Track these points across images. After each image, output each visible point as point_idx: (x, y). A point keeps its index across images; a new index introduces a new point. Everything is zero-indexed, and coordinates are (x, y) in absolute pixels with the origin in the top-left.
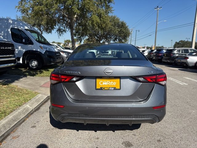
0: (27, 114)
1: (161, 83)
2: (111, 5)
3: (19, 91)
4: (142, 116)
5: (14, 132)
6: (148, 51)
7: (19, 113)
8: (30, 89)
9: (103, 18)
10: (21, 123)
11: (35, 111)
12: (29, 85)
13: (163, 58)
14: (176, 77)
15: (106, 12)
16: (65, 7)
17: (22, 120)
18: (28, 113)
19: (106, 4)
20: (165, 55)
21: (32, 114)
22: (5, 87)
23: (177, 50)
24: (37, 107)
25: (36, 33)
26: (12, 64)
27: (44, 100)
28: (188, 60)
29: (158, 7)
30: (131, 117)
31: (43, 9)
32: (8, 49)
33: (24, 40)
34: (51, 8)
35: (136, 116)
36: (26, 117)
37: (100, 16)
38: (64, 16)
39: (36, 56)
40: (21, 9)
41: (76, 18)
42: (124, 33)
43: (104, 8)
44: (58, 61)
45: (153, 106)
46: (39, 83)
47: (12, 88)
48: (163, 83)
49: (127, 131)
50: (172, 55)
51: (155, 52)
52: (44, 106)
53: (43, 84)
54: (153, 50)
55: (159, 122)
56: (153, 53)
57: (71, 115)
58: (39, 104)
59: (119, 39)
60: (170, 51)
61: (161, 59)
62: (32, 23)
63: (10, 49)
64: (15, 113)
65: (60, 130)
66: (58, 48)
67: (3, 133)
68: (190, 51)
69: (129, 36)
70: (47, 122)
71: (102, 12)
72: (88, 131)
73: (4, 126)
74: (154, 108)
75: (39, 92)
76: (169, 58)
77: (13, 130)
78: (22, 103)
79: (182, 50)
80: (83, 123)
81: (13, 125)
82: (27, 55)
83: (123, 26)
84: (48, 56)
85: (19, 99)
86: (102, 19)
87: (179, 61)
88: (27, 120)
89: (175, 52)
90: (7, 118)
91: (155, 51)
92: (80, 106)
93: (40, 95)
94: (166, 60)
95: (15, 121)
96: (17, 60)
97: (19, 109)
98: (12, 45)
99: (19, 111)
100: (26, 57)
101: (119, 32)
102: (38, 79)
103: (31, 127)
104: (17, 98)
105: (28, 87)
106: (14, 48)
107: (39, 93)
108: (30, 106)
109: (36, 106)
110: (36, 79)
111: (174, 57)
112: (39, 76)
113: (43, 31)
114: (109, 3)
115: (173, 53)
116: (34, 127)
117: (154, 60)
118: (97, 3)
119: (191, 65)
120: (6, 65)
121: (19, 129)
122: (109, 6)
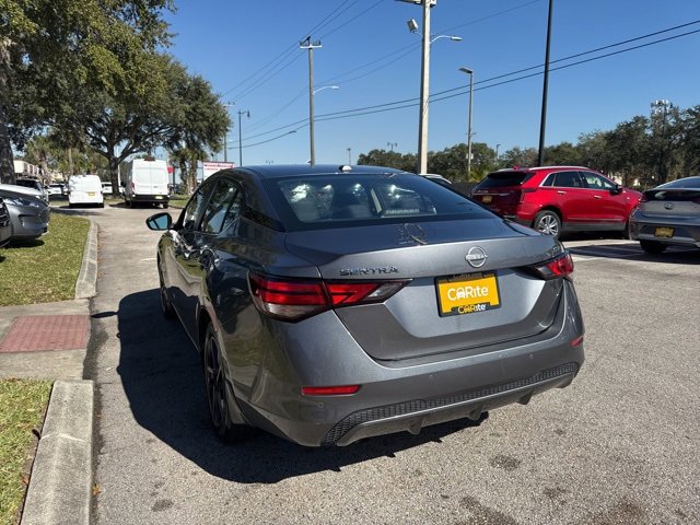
7: (63, 471)
9: (134, 61)
10: (93, 508)
11: (96, 450)
15: (144, 40)
27: (93, 402)
29: (308, 39)
37: (121, 50)
42: (206, 119)
58: (90, 420)
59: (187, 141)
69: (227, 130)
83: (200, 93)
86: (130, 63)
88: (102, 491)
97: (46, 456)
99: (55, 462)
101: (188, 114)
103: (154, 509)
108: (72, 435)
109: (90, 429)
116: (163, 505)
122: (154, 17)
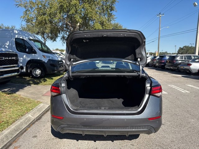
0: (29, 124)
1: (157, 94)
2: (113, 13)
3: (21, 101)
4: (138, 127)
5: (16, 142)
6: (150, 57)
7: (21, 123)
8: (33, 98)
9: (105, 26)
10: (23, 133)
11: (37, 120)
12: (32, 93)
13: (166, 64)
14: (178, 84)
15: (108, 20)
16: (68, 16)
17: (24, 130)
18: (30, 122)
19: (108, 12)
20: (168, 62)
21: (34, 123)
22: (8, 97)
23: (180, 57)
24: (39, 117)
25: (39, 42)
26: (16, 74)
27: (45, 110)
28: (191, 67)
30: (128, 128)
31: (47, 19)
32: (12, 59)
33: (27, 50)
34: (54, 17)
35: (132, 127)
36: (28, 127)
37: (102, 24)
38: (67, 25)
39: (39, 64)
40: (26, 19)
41: (79, 26)
43: (106, 16)
44: (61, 69)
45: (149, 117)
46: (41, 92)
47: (15, 97)
48: (158, 94)
49: (125, 141)
50: (175, 61)
51: (158, 59)
52: (45, 115)
53: (46, 93)
54: (156, 57)
55: (155, 132)
56: (155, 60)
57: (69, 126)
58: (40, 113)
60: (172, 58)
61: (164, 66)
62: (36, 31)
63: (14, 59)
64: (17, 123)
65: (60, 140)
66: (61, 56)
67: (5, 143)
68: (193, 58)
70: (48, 131)
71: (104, 20)
72: (88, 141)
73: (6, 136)
74: (149, 119)
75: (41, 101)
76: (172, 64)
77: (15, 140)
78: (25, 113)
79: (185, 56)
80: (82, 134)
81: (15, 135)
82: (31, 64)
84: (51, 65)
85: (22, 109)
87: (182, 68)
88: (29, 130)
89: (178, 58)
90: (10, 128)
91: (158, 57)
92: (78, 117)
93: (42, 105)
94: (169, 67)
95: (16, 131)
96: (20, 69)
97: (22, 119)
98: (16, 55)
99: (21, 121)
100: (29, 66)
102: (40, 88)
103: (33, 137)
104: (19, 108)
105: (30, 96)
106: (18, 58)
107: (41, 103)
108: (32, 116)
109: (38, 115)
110: (39, 88)
111: (177, 64)
112: (42, 85)
113: (46, 38)
114: (111, 11)
115: (176, 59)
116: (35, 137)
117: (157, 66)
118: (99, 11)
119: (194, 72)
120: (10, 75)
121: (21, 139)
122: (111, 14)
